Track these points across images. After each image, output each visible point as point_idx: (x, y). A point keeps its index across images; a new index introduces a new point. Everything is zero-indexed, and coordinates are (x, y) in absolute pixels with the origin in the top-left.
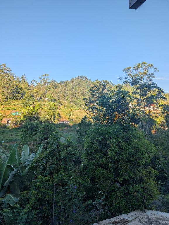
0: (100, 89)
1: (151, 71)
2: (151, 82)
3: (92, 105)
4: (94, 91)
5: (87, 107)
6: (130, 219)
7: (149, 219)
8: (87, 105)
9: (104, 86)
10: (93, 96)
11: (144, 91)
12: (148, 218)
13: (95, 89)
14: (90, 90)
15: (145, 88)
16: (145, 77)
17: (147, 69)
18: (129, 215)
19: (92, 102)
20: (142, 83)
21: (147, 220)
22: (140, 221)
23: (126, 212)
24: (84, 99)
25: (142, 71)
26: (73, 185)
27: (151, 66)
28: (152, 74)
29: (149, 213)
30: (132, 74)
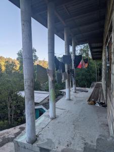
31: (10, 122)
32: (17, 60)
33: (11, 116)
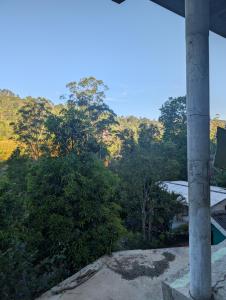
0: (37, 110)
1: (100, 88)
2: (101, 103)
3: (25, 132)
4: (26, 113)
5: (17, 136)
6: (96, 269)
7: (118, 262)
8: (16, 133)
9: (42, 105)
10: (26, 118)
11: (94, 114)
12: (116, 261)
13: (27, 109)
14: (21, 111)
15: (96, 110)
16: (95, 96)
17: (95, 85)
18: (95, 263)
19: (25, 128)
20: (91, 103)
21: (115, 264)
22: (108, 267)
23: (91, 262)
24: (11, 124)
25: (91, 89)
26: (18, 243)
27: (100, 82)
28: (102, 93)
29: (116, 255)
30: (79, 91)
31: (144, 236)
32: (160, 120)
33: (147, 225)
